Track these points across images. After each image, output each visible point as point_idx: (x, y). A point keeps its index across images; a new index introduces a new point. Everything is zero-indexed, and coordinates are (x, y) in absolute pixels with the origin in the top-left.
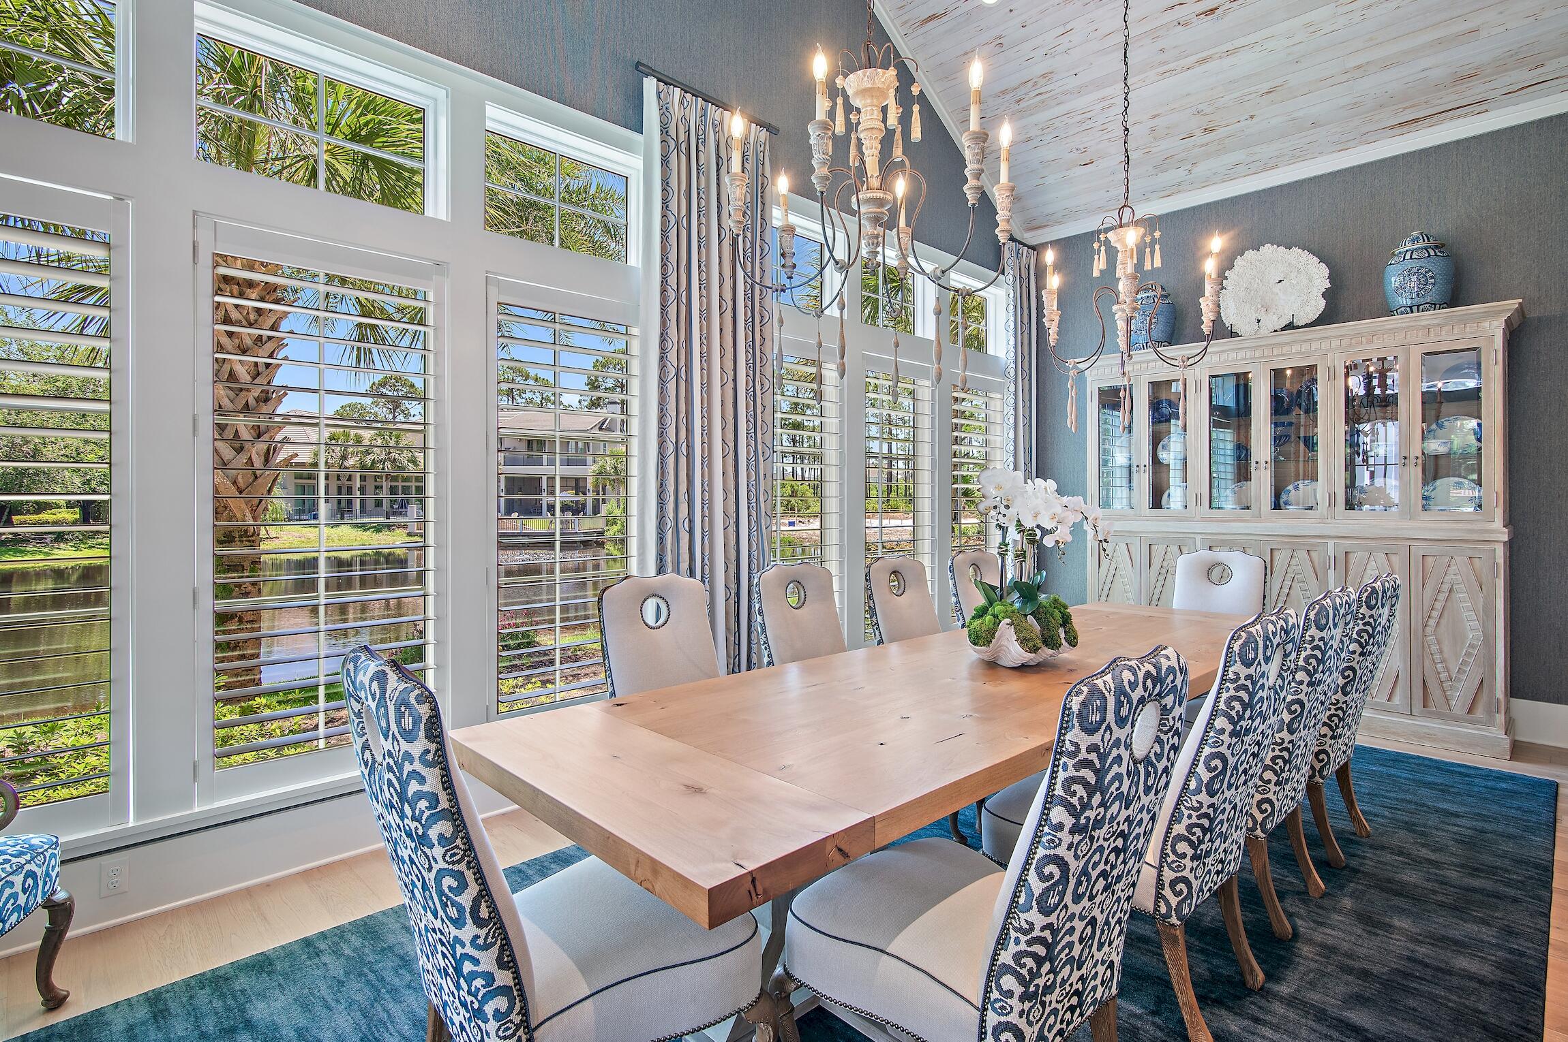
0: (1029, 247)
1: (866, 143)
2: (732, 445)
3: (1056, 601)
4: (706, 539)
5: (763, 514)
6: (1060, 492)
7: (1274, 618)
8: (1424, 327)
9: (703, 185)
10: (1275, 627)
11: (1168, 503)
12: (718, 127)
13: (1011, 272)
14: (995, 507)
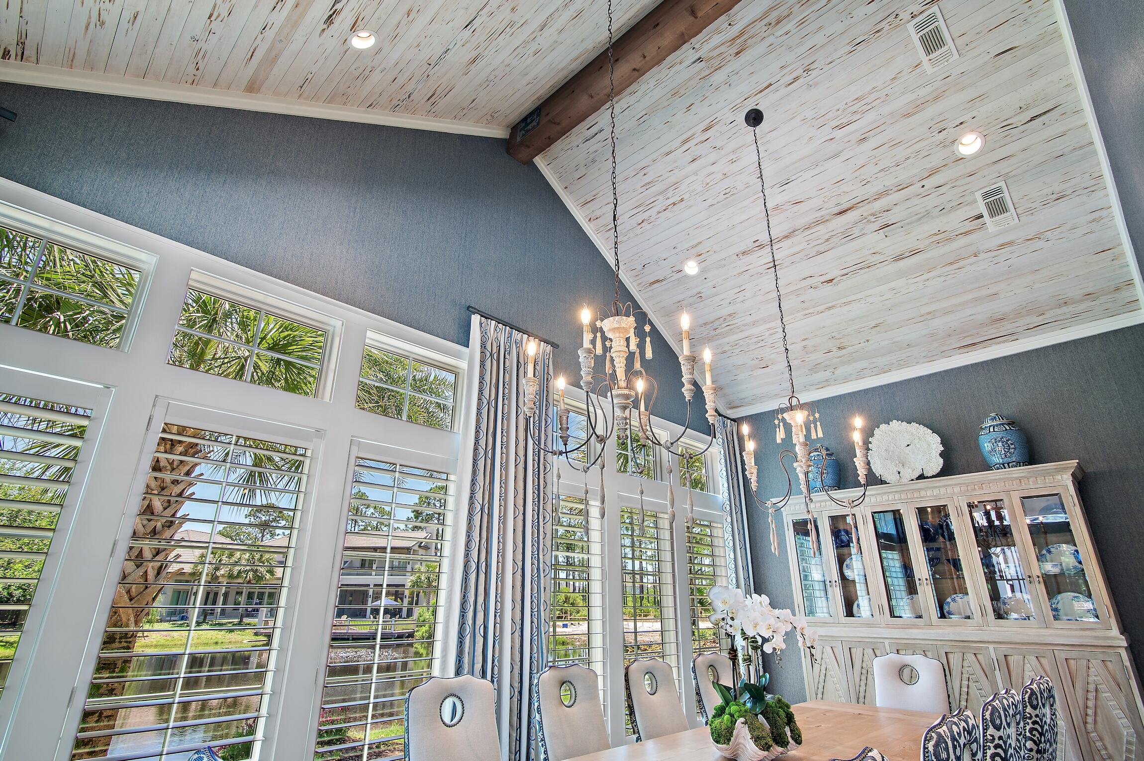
0: (731, 420)
1: (617, 360)
2: (520, 564)
3: (779, 700)
4: (497, 643)
5: (543, 621)
6: (773, 605)
7: (956, 720)
8: (1016, 478)
9: (507, 379)
10: (959, 728)
11: (859, 612)
12: (519, 344)
13: (721, 437)
14: (723, 619)
